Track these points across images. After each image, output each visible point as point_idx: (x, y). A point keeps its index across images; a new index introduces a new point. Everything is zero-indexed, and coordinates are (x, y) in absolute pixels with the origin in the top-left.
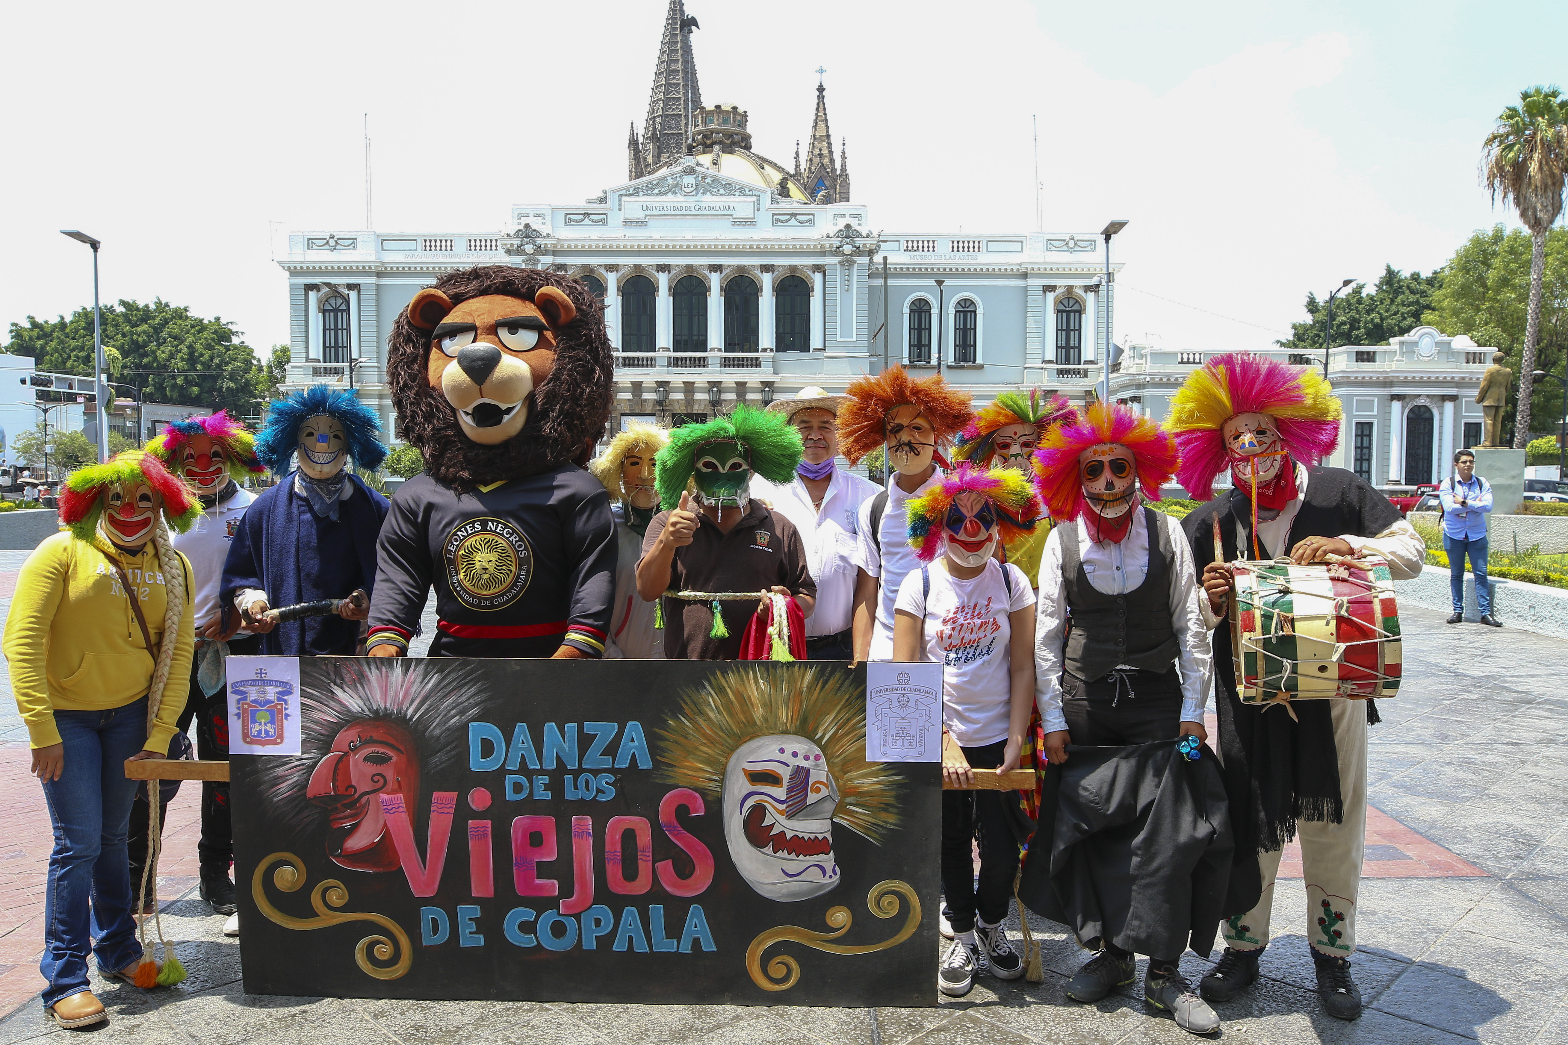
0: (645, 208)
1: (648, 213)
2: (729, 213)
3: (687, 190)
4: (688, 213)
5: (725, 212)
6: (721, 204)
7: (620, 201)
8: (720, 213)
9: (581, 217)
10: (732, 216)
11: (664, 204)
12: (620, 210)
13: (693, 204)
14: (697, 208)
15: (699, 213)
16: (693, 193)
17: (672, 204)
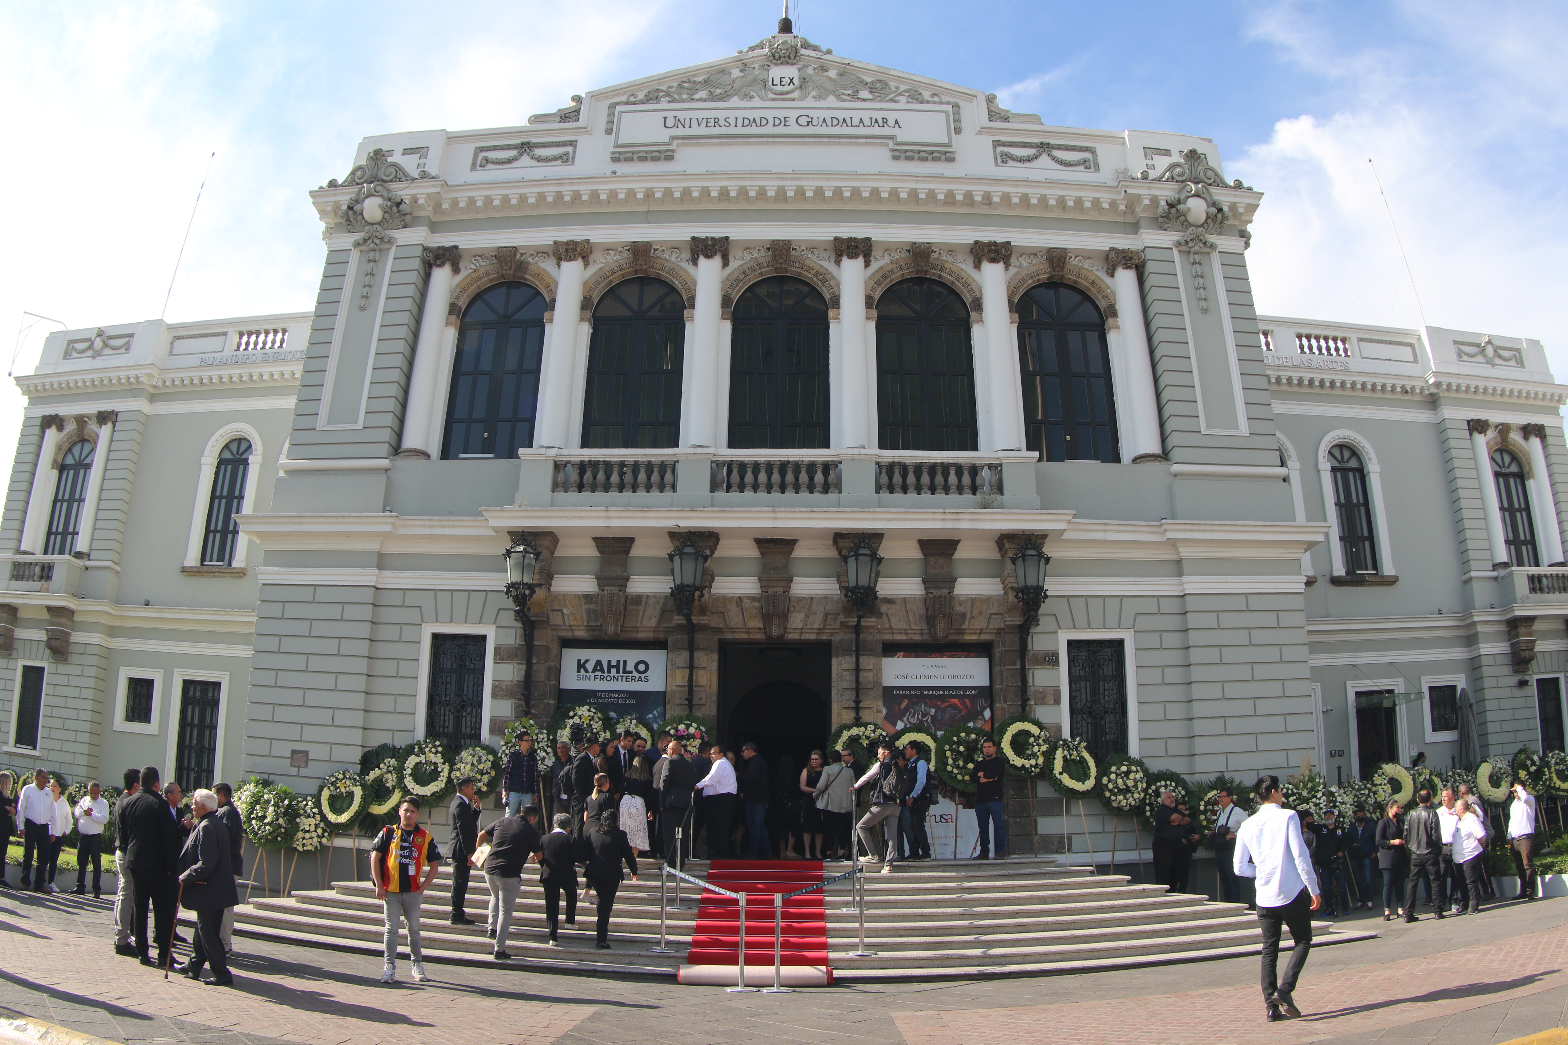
0: (670, 122)
1: (680, 131)
2: (886, 131)
3: (779, 88)
4: (781, 130)
5: (876, 131)
6: (866, 116)
7: (611, 114)
8: (861, 131)
9: (513, 153)
10: (891, 138)
11: (721, 115)
12: (609, 131)
13: (793, 115)
14: (803, 121)
15: (810, 130)
16: (796, 95)
17: (741, 114)
